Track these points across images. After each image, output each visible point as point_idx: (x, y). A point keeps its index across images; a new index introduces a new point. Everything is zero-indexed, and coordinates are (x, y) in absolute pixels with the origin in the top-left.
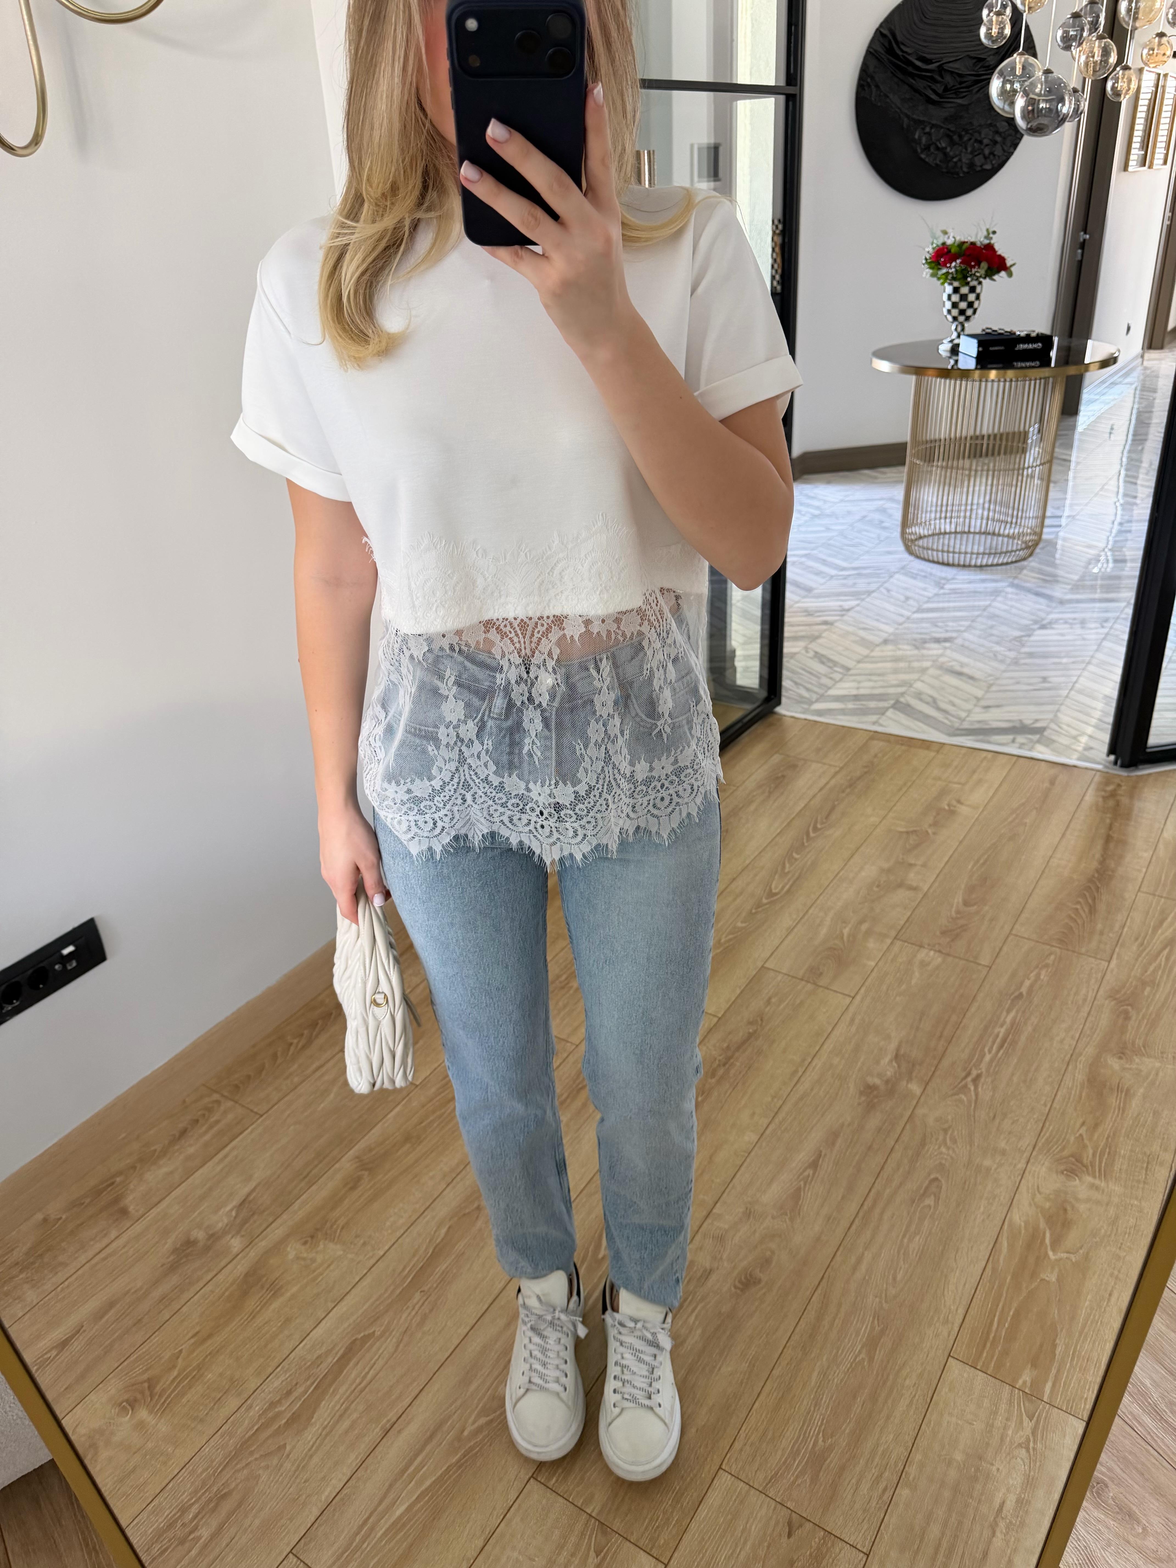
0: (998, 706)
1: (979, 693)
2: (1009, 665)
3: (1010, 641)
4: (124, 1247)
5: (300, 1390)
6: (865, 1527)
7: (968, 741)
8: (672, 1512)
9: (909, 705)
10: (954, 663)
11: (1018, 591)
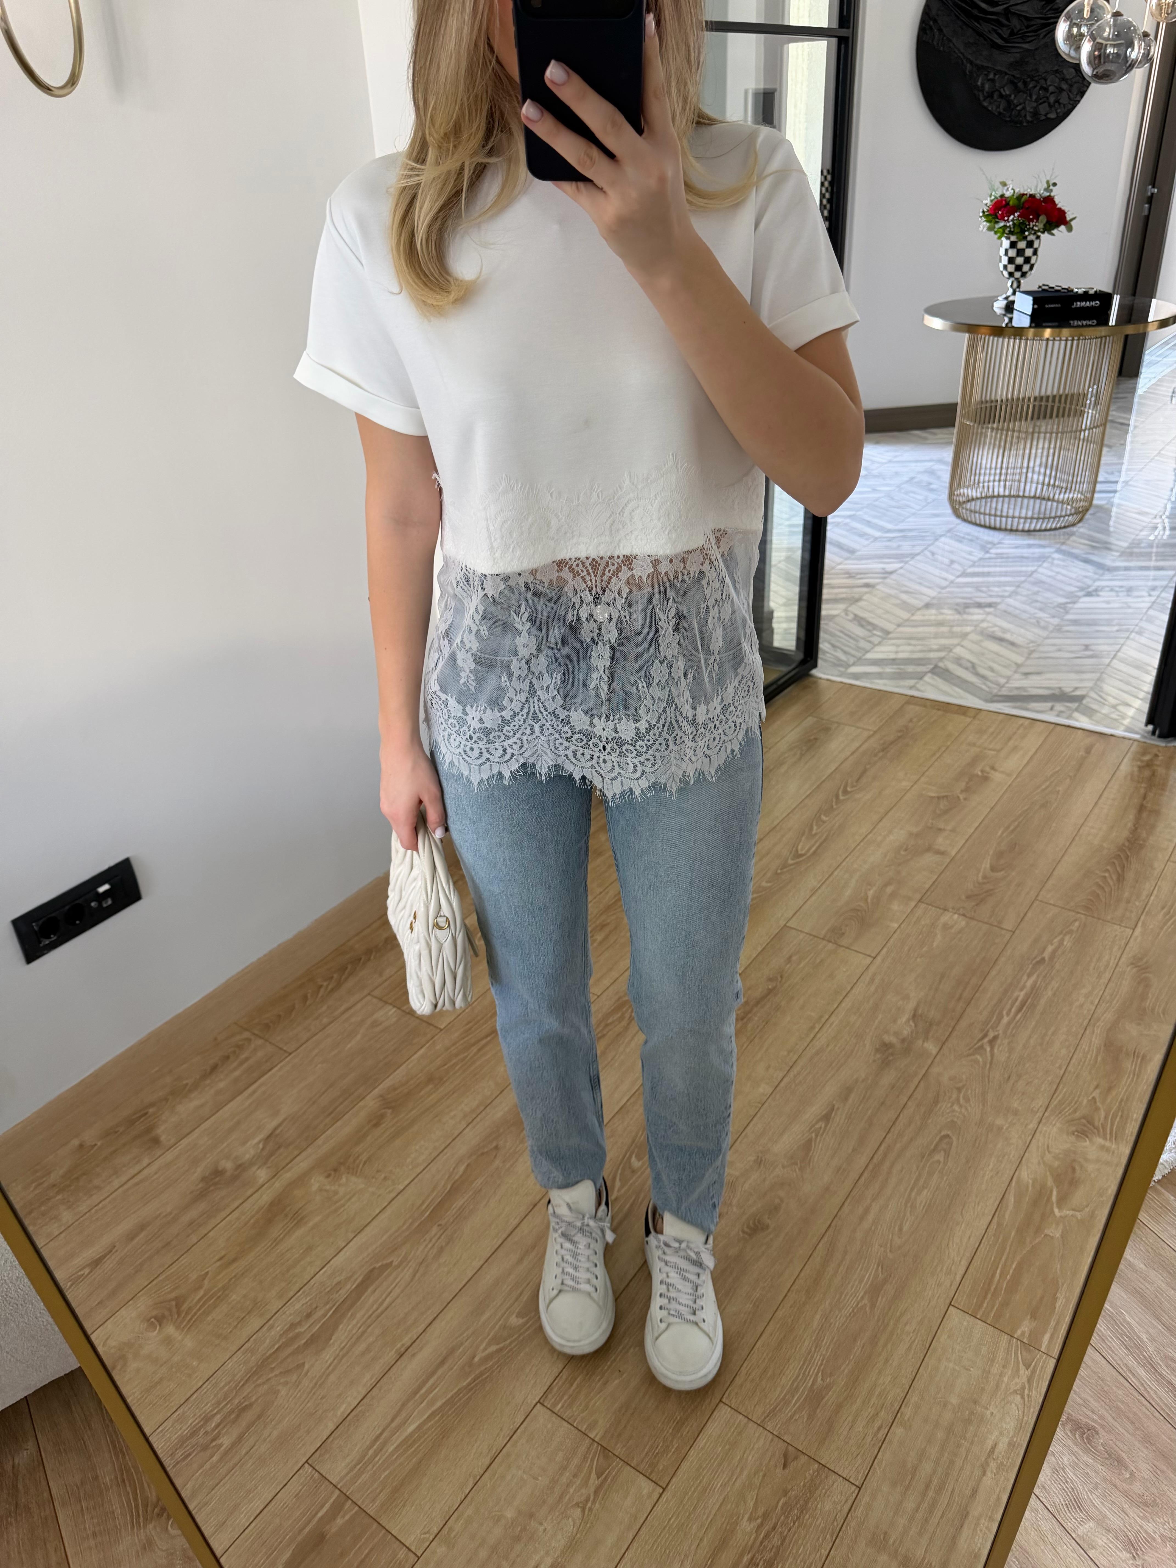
0: (1038, 673)
1: (1020, 659)
2: (1052, 632)
3: (1054, 608)
4: (156, 1173)
5: (320, 1313)
6: (859, 1462)
7: (1004, 707)
8: (672, 1441)
9: (947, 670)
10: (996, 629)
11: (1065, 558)
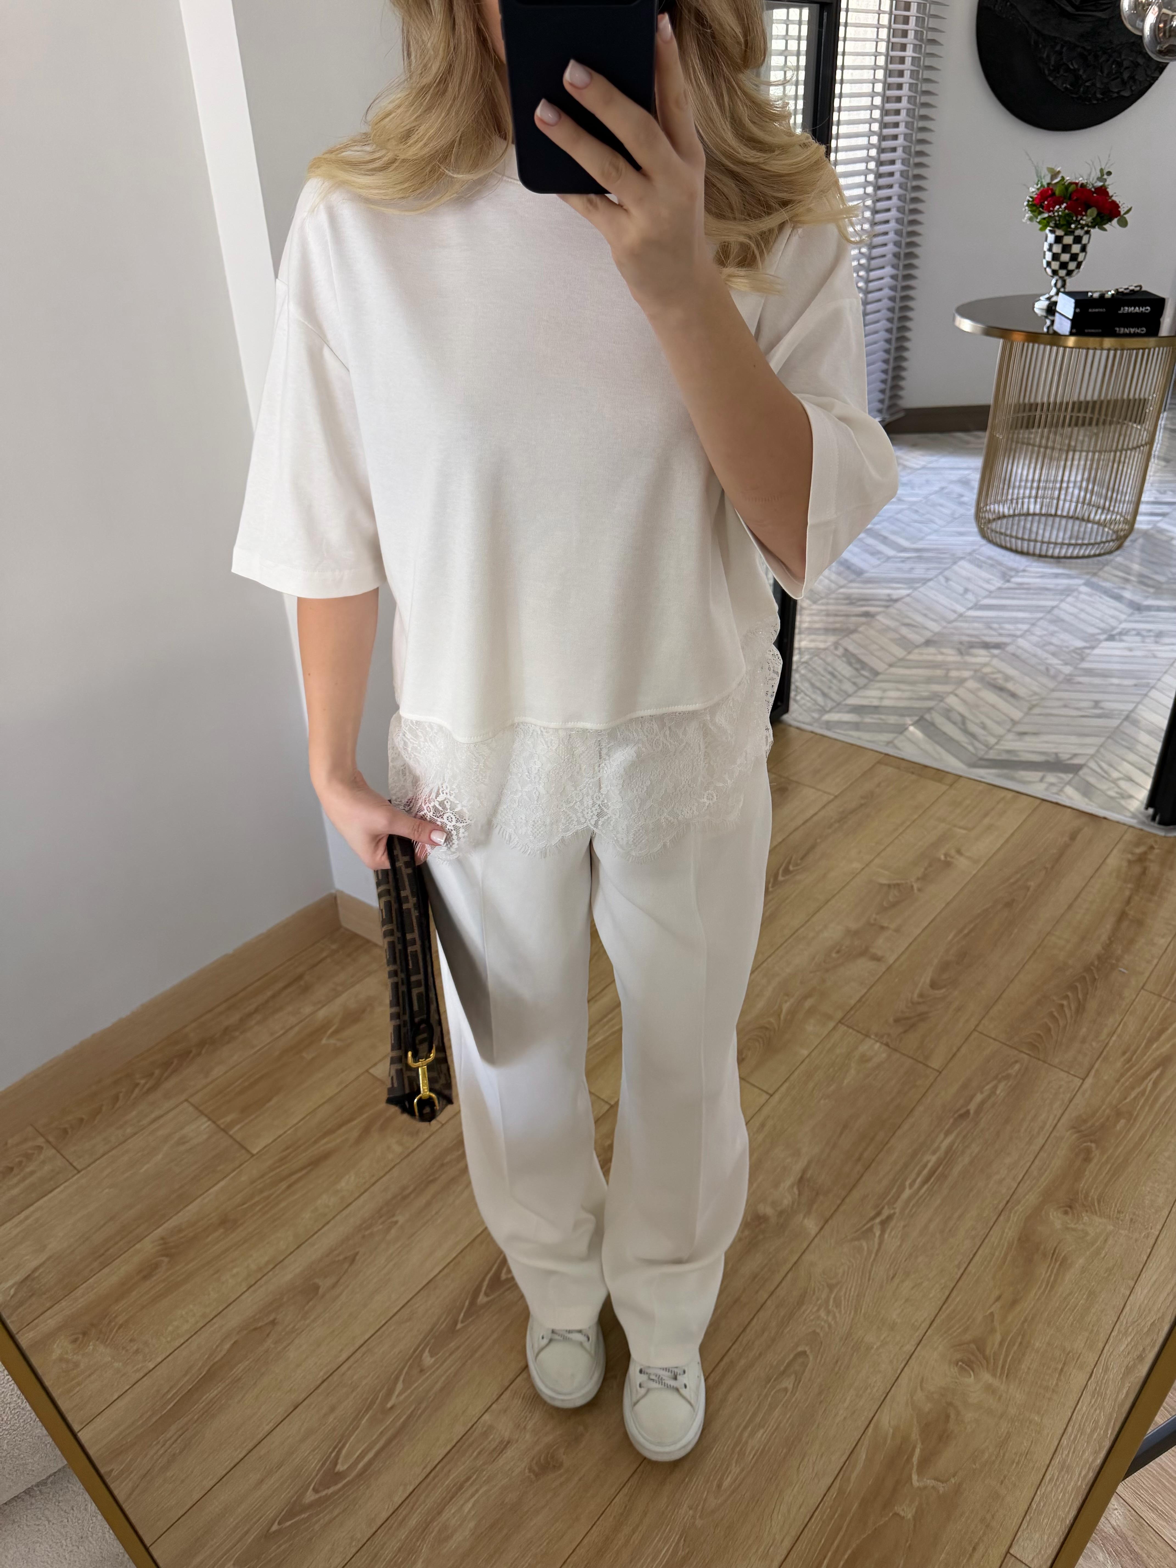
0: (1035, 734)
1: (1017, 715)
2: (1061, 682)
3: (1068, 653)
7: (988, 775)
9: (933, 724)
10: (999, 676)
11: (1094, 592)
